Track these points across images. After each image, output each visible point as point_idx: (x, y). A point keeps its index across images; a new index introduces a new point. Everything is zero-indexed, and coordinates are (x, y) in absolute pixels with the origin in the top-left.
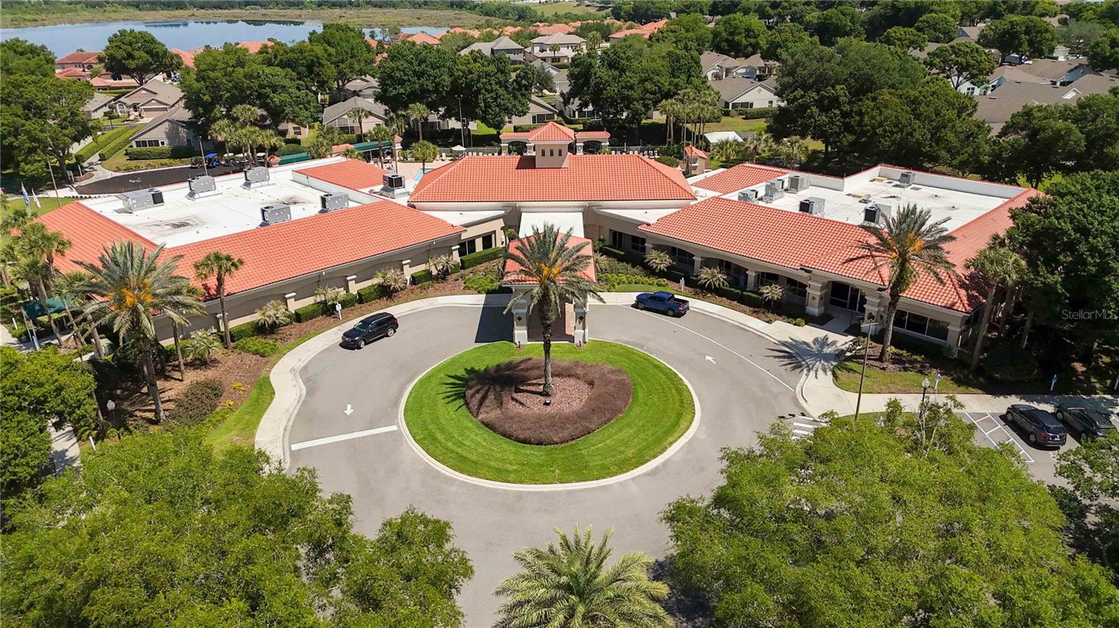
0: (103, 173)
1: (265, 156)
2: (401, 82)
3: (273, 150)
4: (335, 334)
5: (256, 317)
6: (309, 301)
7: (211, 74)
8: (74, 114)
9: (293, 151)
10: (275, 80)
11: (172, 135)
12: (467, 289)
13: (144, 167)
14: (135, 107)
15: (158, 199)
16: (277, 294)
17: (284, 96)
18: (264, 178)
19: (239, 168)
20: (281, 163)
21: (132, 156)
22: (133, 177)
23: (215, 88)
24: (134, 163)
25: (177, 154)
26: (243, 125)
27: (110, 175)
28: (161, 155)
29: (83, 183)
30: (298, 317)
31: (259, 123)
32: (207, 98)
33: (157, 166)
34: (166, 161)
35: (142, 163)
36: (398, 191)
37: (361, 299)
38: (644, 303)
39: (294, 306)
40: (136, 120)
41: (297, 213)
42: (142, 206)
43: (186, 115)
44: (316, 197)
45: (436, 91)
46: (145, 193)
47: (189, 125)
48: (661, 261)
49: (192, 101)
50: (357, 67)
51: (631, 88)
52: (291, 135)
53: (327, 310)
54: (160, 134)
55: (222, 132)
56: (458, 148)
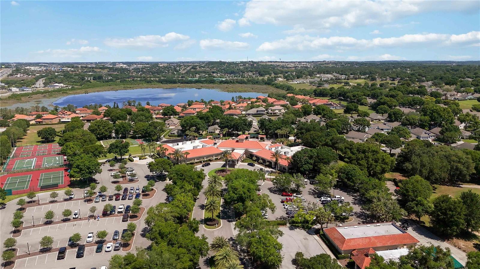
0: (164, 139)
1: (194, 138)
2: (223, 124)
3: (197, 137)
4: (201, 165)
5: (191, 162)
6: (198, 161)
7: (187, 121)
8: (162, 129)
9: (201, 136)
10: (199, 123)
11: (178, 132)
12: (223, 161)
13: (172, 139)
14: (168, 124)
15: (178, 144)
16: (194, 159)
17: (200, 126)
18: (194, 142)
19: (190, 140)
20: (198, 139)
21: (170, 136)
22: (170, 140)
23: (187, 124)
24: (170, 138)
25: (178, 136)
26: (192, 132)
27: (166, 140)
28: (175, 136)
29: (161, 141)
30: (196, 163)
31: (195, 132)
32: (185, 126)
33: (174, 138)
34: (176, 137)
35: (171, 138)
36: (216, 145)
37: (206, 161)
38: (249, 164)
39: (196, 161)
40: (168, 127)
41: (198, 147)
42: (175, 145)
43: (181, 128)
44: (201, 145)
45: (230, 125)
46: (176, 144)
47: (181, 130)
48: (261, 161)
49: (182, 126)
50: (218, 117)
51: (271, 127)
52: (201, 133)
53: (201, 162)
54: (175, 132)
55: (187, 132)
56: (234, 137)
